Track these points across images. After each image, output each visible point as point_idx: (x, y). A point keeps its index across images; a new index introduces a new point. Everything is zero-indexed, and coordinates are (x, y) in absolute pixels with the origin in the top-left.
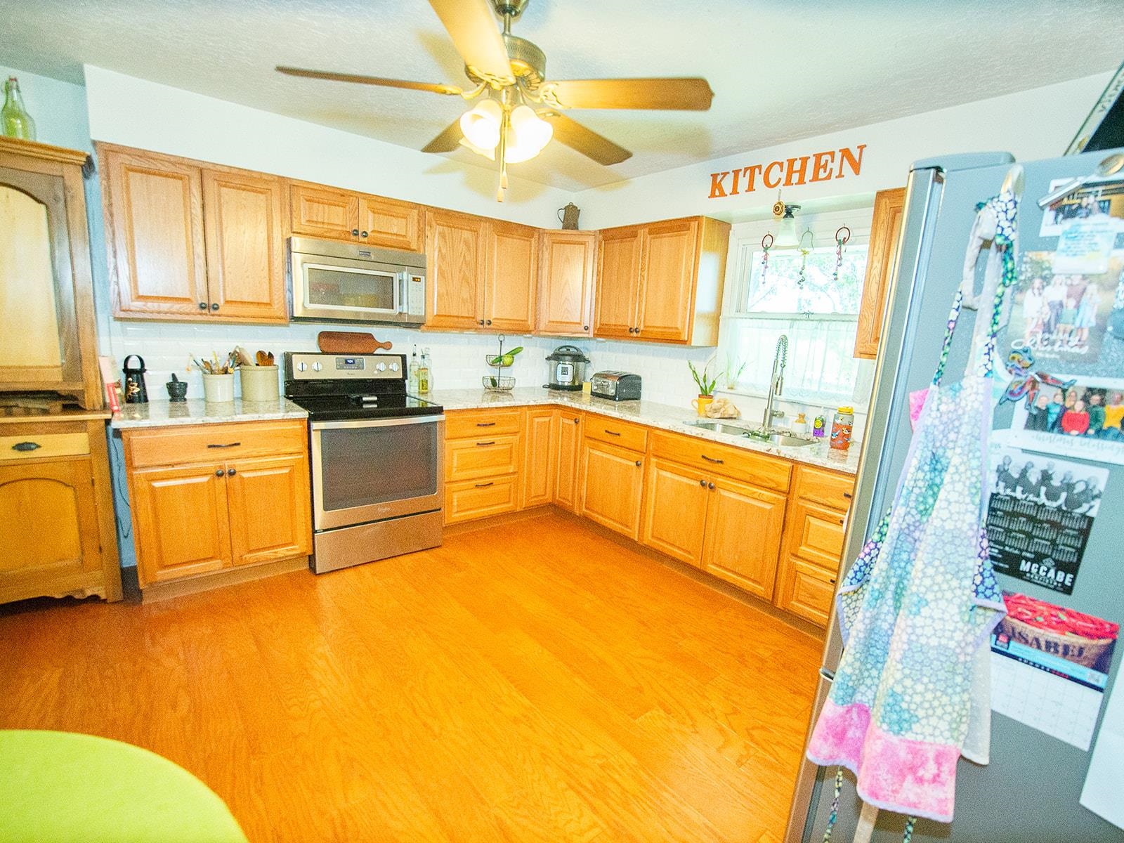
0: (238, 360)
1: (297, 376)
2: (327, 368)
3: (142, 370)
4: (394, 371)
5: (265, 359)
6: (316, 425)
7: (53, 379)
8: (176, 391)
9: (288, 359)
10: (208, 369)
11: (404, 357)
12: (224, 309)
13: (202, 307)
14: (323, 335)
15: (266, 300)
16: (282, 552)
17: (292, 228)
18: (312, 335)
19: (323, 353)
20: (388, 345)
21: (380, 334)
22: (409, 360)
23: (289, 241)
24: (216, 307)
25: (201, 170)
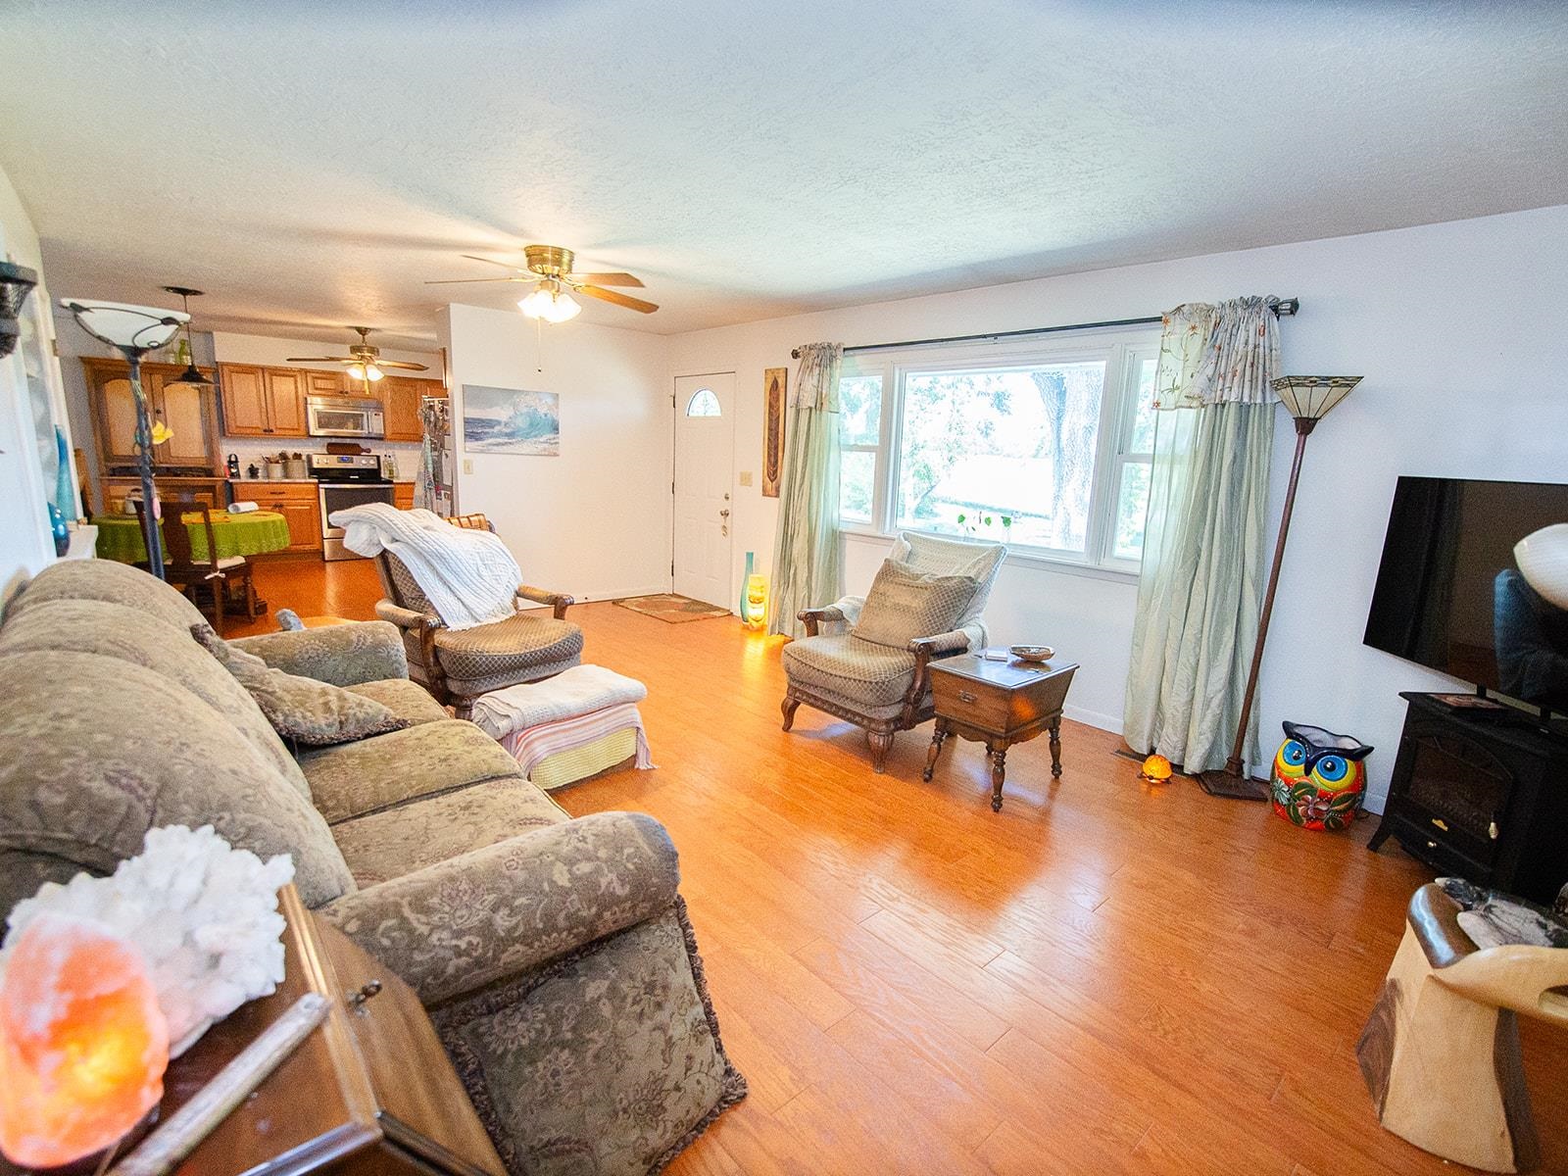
0: (283, 456)
1: (315, 466)
2: (332, 462)
3: (237, 461)
4: (372, 464)
5: (297, 456)
6: (321, 486)
7: (202, 463)
8: (253, 472)
9: (309, 459)
10: (269, 461)
11: (378, 457)
12: (276, 432)
13: (265, 431)
14: (329, 445)
15: (296, 427)
16: (307, 547)
17: (307, 390)
18: (323, 446)
19: (330, 454)
20: (369, 451)
21: (363, 444)
22: (382, 459)
23: (306, 399)
24: (272, 431)
25: (263, 369)
